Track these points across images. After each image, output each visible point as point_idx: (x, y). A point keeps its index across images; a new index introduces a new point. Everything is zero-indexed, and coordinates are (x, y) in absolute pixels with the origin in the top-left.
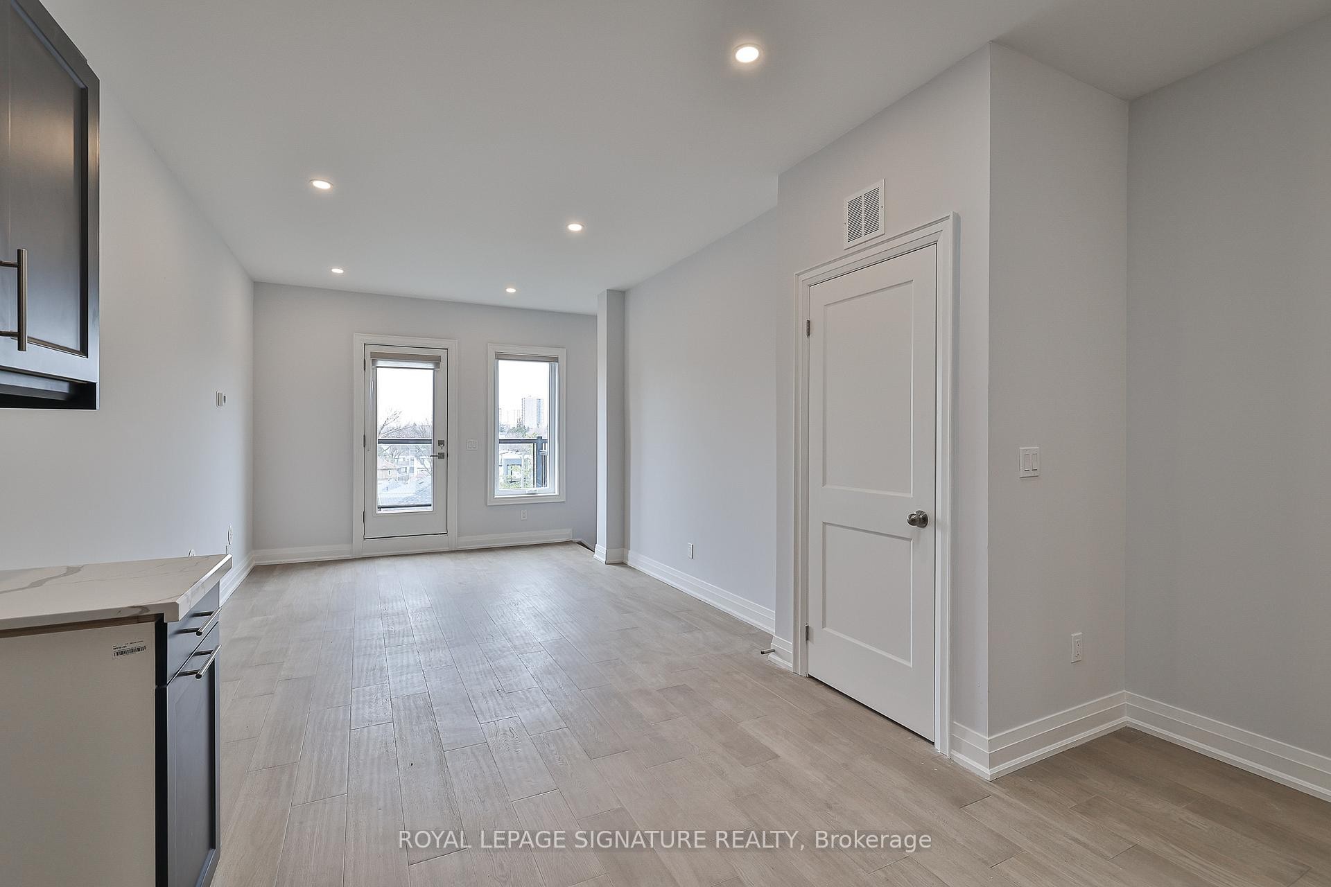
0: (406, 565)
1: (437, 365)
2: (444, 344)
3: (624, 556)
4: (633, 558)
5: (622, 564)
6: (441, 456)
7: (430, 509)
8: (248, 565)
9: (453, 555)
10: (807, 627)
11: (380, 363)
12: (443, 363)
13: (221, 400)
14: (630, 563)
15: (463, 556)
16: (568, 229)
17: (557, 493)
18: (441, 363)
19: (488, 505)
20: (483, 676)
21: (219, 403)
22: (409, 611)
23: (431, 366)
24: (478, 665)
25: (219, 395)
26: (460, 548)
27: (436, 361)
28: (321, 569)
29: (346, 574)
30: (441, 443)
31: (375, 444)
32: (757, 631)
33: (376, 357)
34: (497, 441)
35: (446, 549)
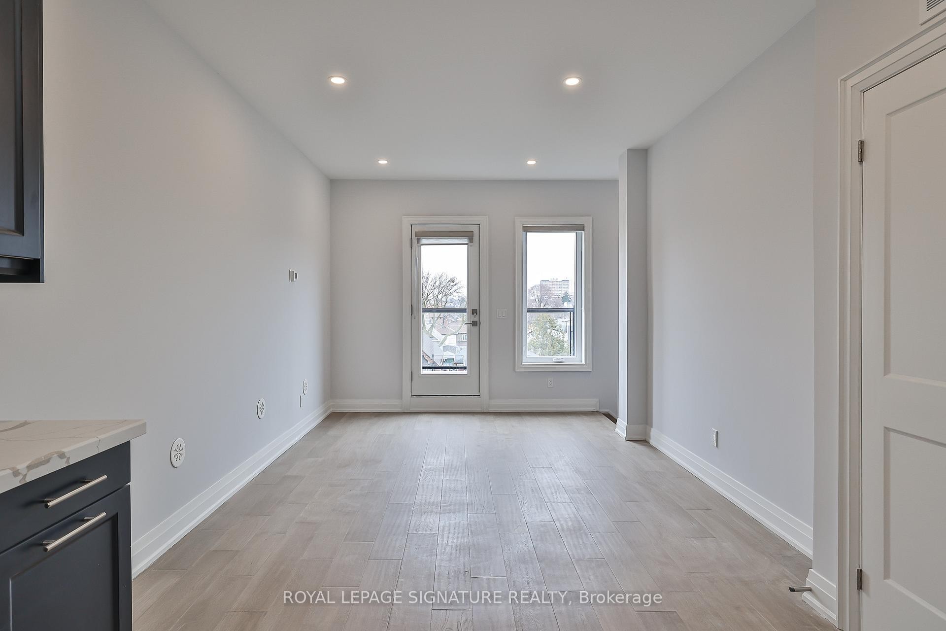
0: (440, 422)
1: (471, 240)
2: (476, 220)
3: (647, 433)
4: (655, 437)
5: (644, 442)
6: (474, 324)
7: (465, 372)
8: (325, 411)
9: (483, 417)
10: (860, 572)
11: (424, 241)
12: (476, 238)
13: (293, 276)
14: (652, 442)
15: (491, 418)
16: (566, 85)
17: (583, 363)
18: (474, 238)
19: (517, 371)
20: (458, 551)
21: (291, 280)
22: (424, 469)
23: (466, 241)
24: (458, 538)
25: (291, 273)
26: (491, 410)
27: (470, 236)
28: (375, 420)
29: (389, 427)
30: (474, 312)
31: (420, 312)
32: (795, 553)
33: (420, 236)
34: (525, 310)
35: (479, 410)
